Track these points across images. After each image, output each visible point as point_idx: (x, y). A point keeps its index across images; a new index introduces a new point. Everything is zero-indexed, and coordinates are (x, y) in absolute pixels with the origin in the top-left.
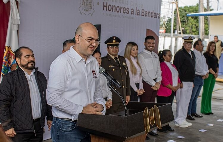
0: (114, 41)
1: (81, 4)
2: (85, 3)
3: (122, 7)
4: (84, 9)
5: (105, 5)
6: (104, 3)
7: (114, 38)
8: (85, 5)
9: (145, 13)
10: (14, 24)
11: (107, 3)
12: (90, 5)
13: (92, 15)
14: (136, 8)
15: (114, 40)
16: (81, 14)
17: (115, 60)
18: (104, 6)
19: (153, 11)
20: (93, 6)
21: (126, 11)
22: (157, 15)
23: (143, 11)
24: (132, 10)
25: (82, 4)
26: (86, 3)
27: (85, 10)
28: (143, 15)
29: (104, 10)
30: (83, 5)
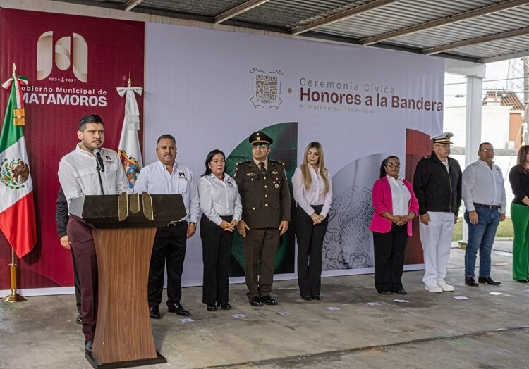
0: (258, 139)
1: (255, 93)
2: (262, 91)
3: (344, 95)
4: (260, 101)
5: (305, 91)
6: (302, 89)
7: (258, 134)
8: (262, 94)
9: (400, 102)
10: (131, 122)
11: (309, 89)
12: (273, 93)
13: (277, 108)
14: (378, 94)
15: (258, 136)
16: (255, 107)
17: (259, 167)
18: (302, 94)
19: (422, 98)
20: (278, 95)
21: (354, 100)
22: (433, 105)
23: (395, 99)
24: (367, 98)
25: (257, 93)
26: (264, 91)
27: (262, 101)
28: (398, 106)
29: (302, 99)
30: (259, 94)
